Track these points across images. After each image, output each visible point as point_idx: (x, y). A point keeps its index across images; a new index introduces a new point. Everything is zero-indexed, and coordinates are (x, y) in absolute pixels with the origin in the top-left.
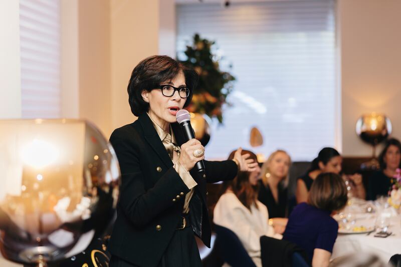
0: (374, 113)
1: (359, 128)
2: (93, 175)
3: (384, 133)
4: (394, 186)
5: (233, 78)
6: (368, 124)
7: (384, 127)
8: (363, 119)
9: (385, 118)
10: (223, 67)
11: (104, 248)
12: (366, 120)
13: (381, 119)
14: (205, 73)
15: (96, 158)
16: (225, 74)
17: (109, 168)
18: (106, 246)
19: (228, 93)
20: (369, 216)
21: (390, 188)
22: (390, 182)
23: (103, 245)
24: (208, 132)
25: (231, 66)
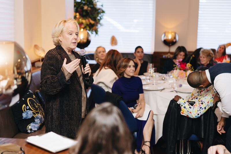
0: (170, 31)
1: (163, 38)
2: (18, 69)
3: (174, 41)
4: (175, 68)
5: (103, 12)
6: (167, 36)
7: (175, 38)
8: (165, 33)
9: (175, 33)
10: (98, 6)
11: (34, 97)
12: (166, 34)
13: (173, 34)
14: (89, 9)
15: (19, 60)
16: (99, 9)
17: (26, 65)
18: (35, 95)
19: (101, 19)
20: (163, 81)
21: (173, 69)
22: (173, 66)
23: (34, 95)
24: (90, 38)
25: (102, 6)
